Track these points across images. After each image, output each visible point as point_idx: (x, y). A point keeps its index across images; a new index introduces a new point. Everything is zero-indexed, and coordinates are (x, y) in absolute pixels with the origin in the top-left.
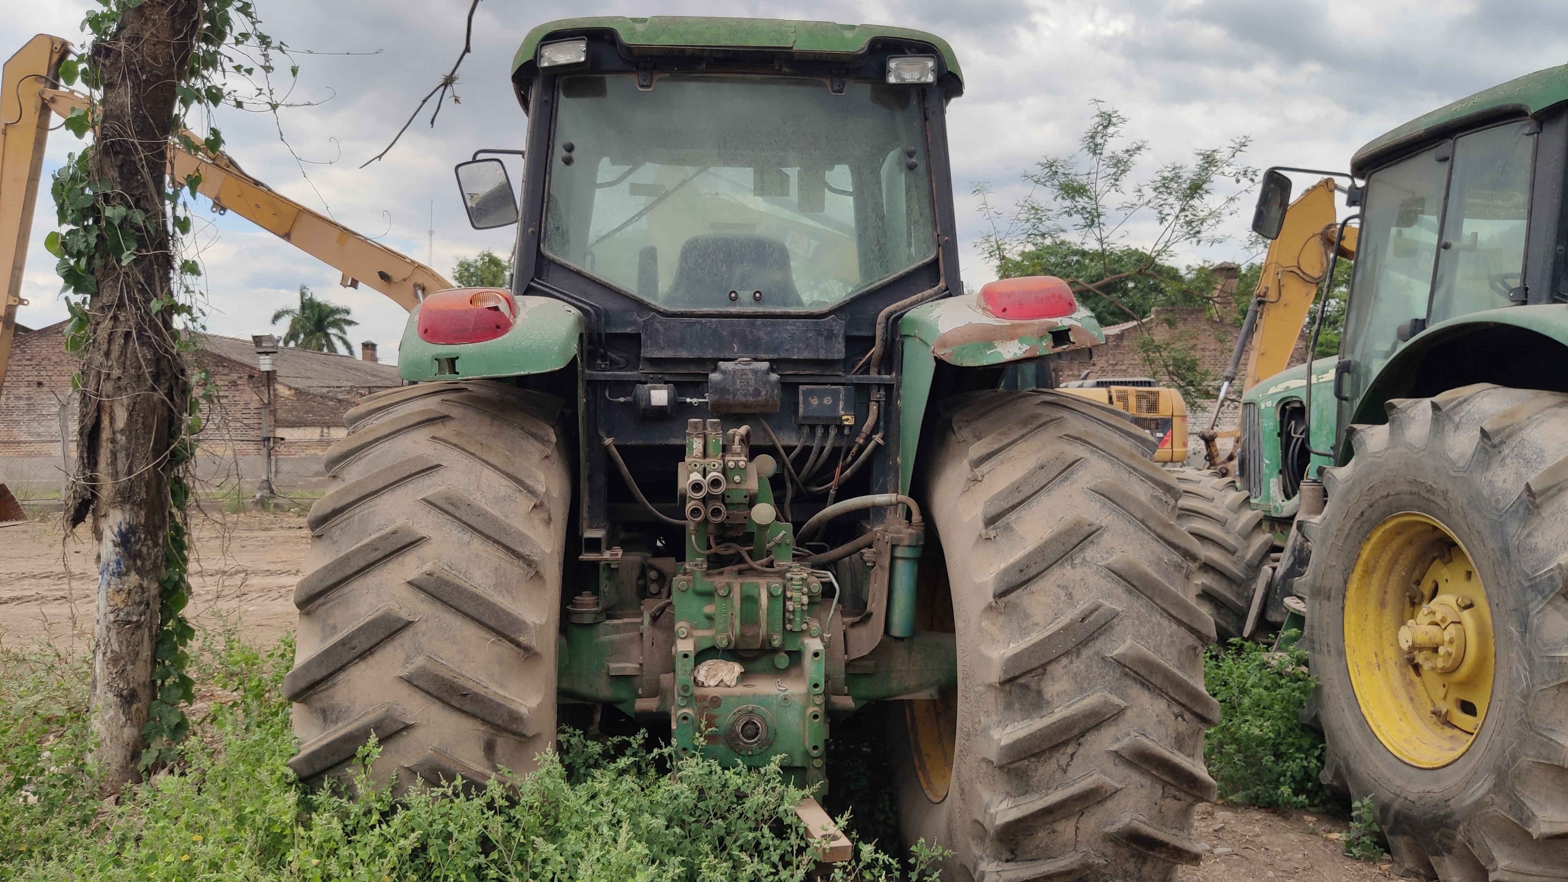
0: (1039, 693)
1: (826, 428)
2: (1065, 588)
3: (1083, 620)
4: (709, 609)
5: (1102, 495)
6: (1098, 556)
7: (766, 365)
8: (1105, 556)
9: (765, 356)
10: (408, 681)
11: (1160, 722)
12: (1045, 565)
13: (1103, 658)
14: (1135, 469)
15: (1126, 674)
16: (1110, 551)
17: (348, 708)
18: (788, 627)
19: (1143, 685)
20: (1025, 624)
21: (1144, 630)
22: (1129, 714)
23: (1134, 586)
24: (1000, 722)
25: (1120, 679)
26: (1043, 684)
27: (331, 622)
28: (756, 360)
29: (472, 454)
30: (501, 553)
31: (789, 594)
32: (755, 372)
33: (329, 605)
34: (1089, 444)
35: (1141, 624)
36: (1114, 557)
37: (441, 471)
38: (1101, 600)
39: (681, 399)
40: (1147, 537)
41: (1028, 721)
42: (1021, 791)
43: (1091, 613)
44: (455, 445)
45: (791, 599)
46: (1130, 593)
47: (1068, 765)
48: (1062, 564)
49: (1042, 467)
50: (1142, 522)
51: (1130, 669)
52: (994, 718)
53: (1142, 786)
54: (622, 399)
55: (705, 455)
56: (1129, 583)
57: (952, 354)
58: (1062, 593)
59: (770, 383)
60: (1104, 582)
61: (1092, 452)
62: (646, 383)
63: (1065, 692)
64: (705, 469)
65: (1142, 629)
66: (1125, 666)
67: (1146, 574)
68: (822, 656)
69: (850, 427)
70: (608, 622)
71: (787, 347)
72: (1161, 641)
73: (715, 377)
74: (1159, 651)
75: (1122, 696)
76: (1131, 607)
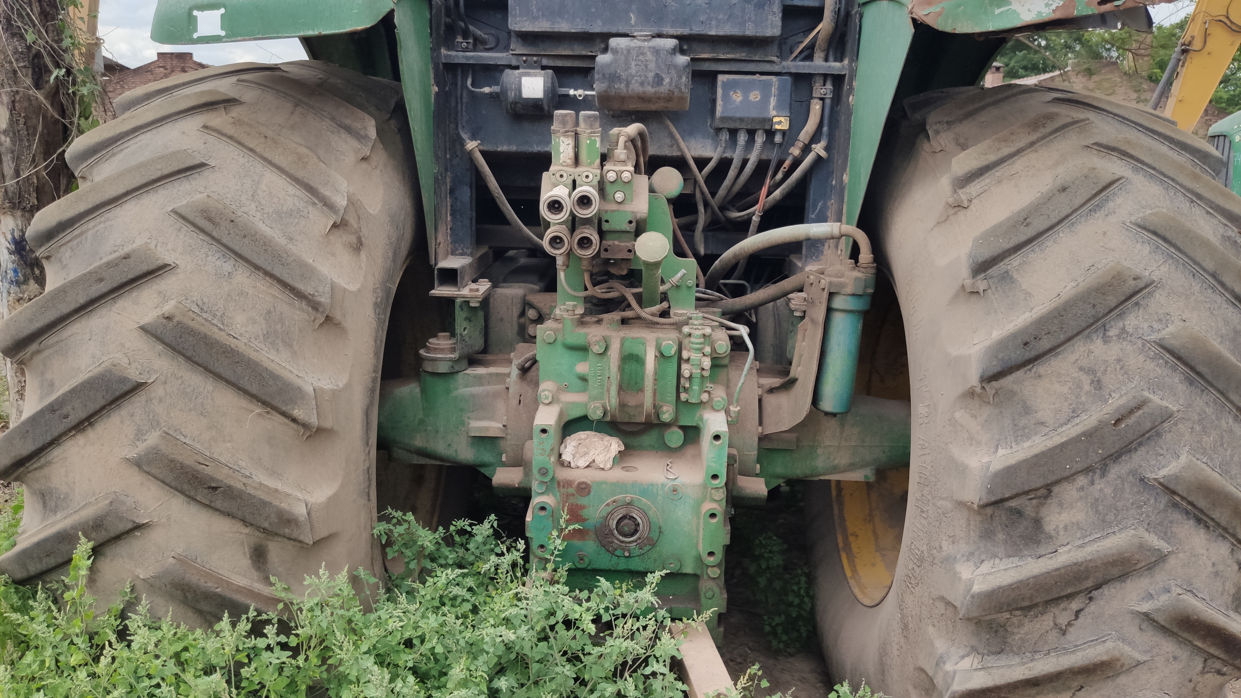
0: (1037, 523)
1: (751, 133)
2: (1090, 371)
3: (1118, 421)
4: (582, 368)
5: (1155, 233)
6: (1146, 325)
7: (672, 42)
8: (1156, 326)
9: (672, 31)
10: (138, 464)
11: (1216, 574)
12: (1062, 337)
13: (1142, 480)
14: (1199, 196)
15: (1175, 505)
16: (1165, 319)
17: (67, 495)
18: (683, 396)
19: (1199, 521)
20: (1023, 422)
21: (1208, 440)
22: (1172, 561)
23: (1199, 374)
24: (972, 554)
25: (1165, 511)
26: (1044, 512)
27: (48, 376)
28: (660, 36)
29: (251, 150)
30: (276, 290)
31: (685, 355)
32: (656, 51)
33: (46, 353)
34: (1132, 157)
35: (1204, 430)
36: (1171, 329)
37: (206, 173)
38: (1146, 394)
39: (563, 91)
40: (1219, 299)
41: (1015, 561)
42: (993, 649)
43: (1131, 412)
44: (231, 138)
45: (688, 361)
46: (1191, 384)
47: (1069, 624)
48: (1088, 337)
49: (1064, 189)
50: (1214, 276)
51: (1183, 498)
52: (963, 548)
53: (1175, 658)
54: (487, 90)
55: (577, 161)
56: (1192, 369)
57: (939, 14)
58: (1086, 380)
59: (675, 67)
60: (1151, 365)
61: (1136, 170)
62: (517, 68)
63: (1078, 526)
64: (574, 182)
65: (1206, 438)
66: (1174, 493)
67: (1219, 357)
68: (725, 440)
69: (784, 132)
70: (470, 371)
71: (702, 18)
72: (1232, 456)
73: (603, 59)
74: (1227, 472)
75: (1165, 536)
76: (1190, 406)
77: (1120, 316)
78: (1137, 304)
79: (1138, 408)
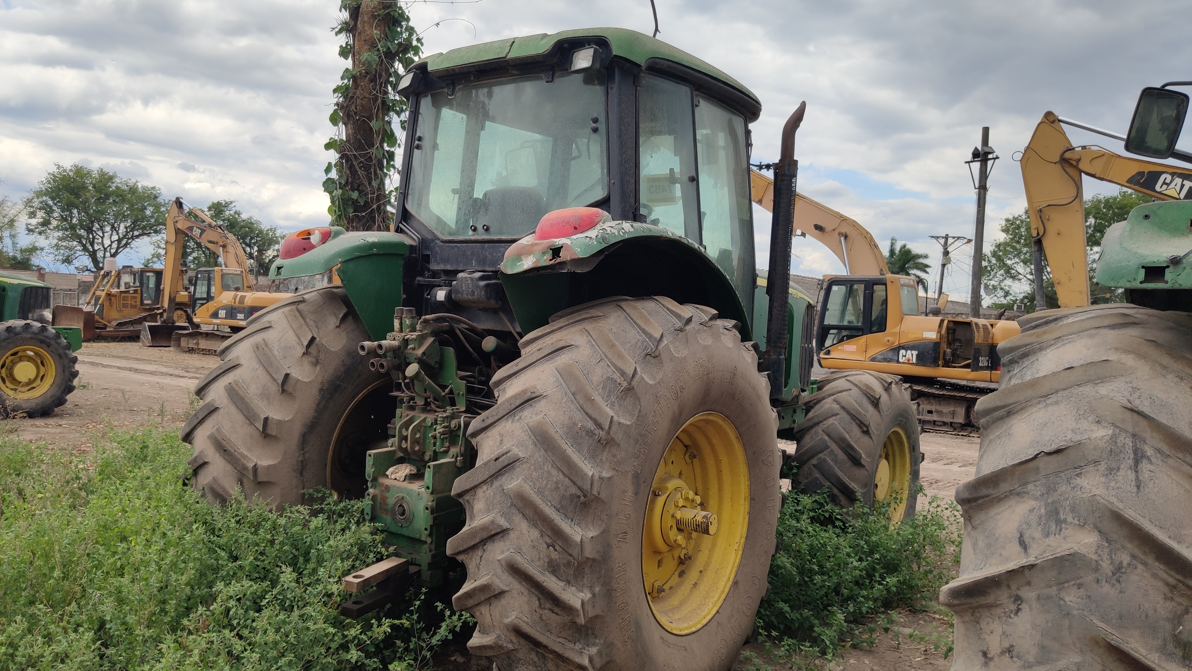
0: (473, 508)
3: (496, 460)
5: (559, 372)
6: (530, 416)
7: (479, 275)
8: (533, 416)
9: (481, 269)
11: (535, 547)
12: (496, 418)
13: (503, 490)
15: (514, 505)
16: (538, 414)
18: (434, 448)
19: (523, 515)
21: (535, 475)
22: (511, 534)
25: (510, 509)
26: (474, 502)
28: (474, 271)
31: (435, 426)
34: (590, 335)
35: (535, 469)
36: (538, 418)
37: (271, 330)
38: (514, 448)
40: (573, 407)
43: (503, 455)
46: (536, 445)
47: (479, 564)
50: (573, 394)
51: (514, 501)
53: (522, 593)
54: (429, 297)
55: (401, 331)
56: (536, 438)
60: (523, 435)
61: (589, 342)
62: (441, 286)
63: (481, 510)
66: (513, 498)
68: (432, 469)
72: (546, 485)
75: (509, 520)
76: (532, 456)
77: (522, 410)
78: (531, 405)
79: (506, 453)
